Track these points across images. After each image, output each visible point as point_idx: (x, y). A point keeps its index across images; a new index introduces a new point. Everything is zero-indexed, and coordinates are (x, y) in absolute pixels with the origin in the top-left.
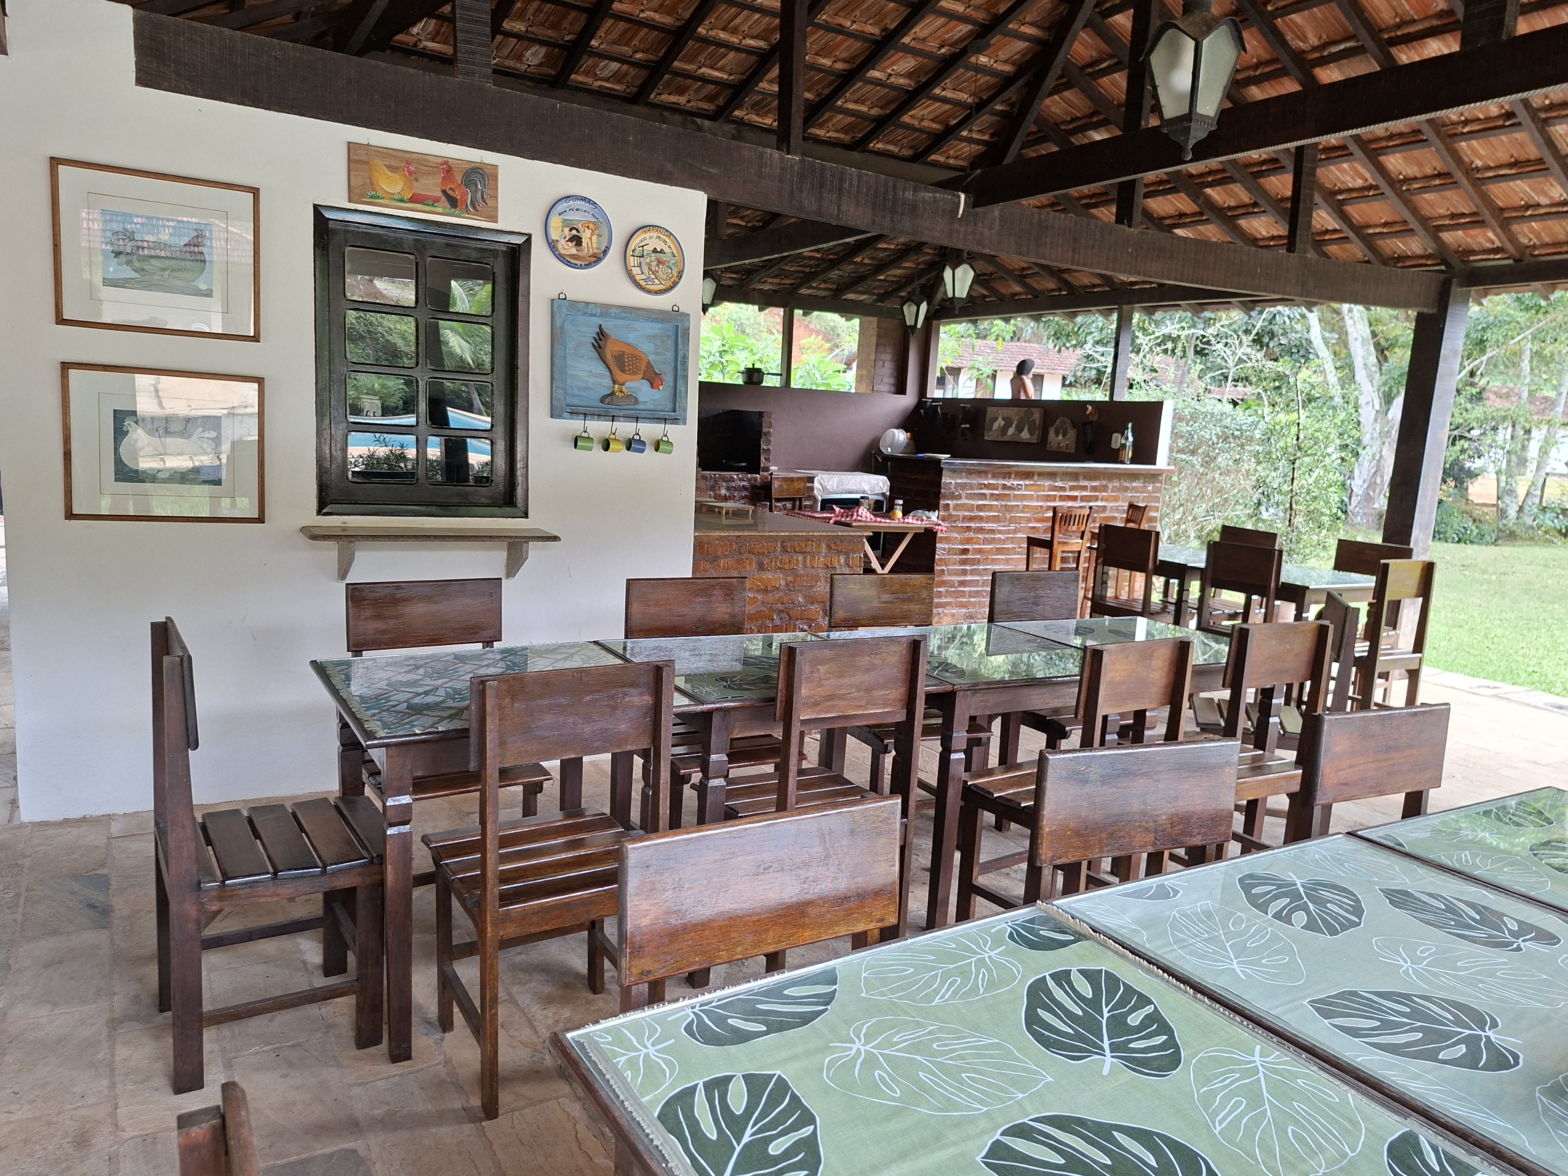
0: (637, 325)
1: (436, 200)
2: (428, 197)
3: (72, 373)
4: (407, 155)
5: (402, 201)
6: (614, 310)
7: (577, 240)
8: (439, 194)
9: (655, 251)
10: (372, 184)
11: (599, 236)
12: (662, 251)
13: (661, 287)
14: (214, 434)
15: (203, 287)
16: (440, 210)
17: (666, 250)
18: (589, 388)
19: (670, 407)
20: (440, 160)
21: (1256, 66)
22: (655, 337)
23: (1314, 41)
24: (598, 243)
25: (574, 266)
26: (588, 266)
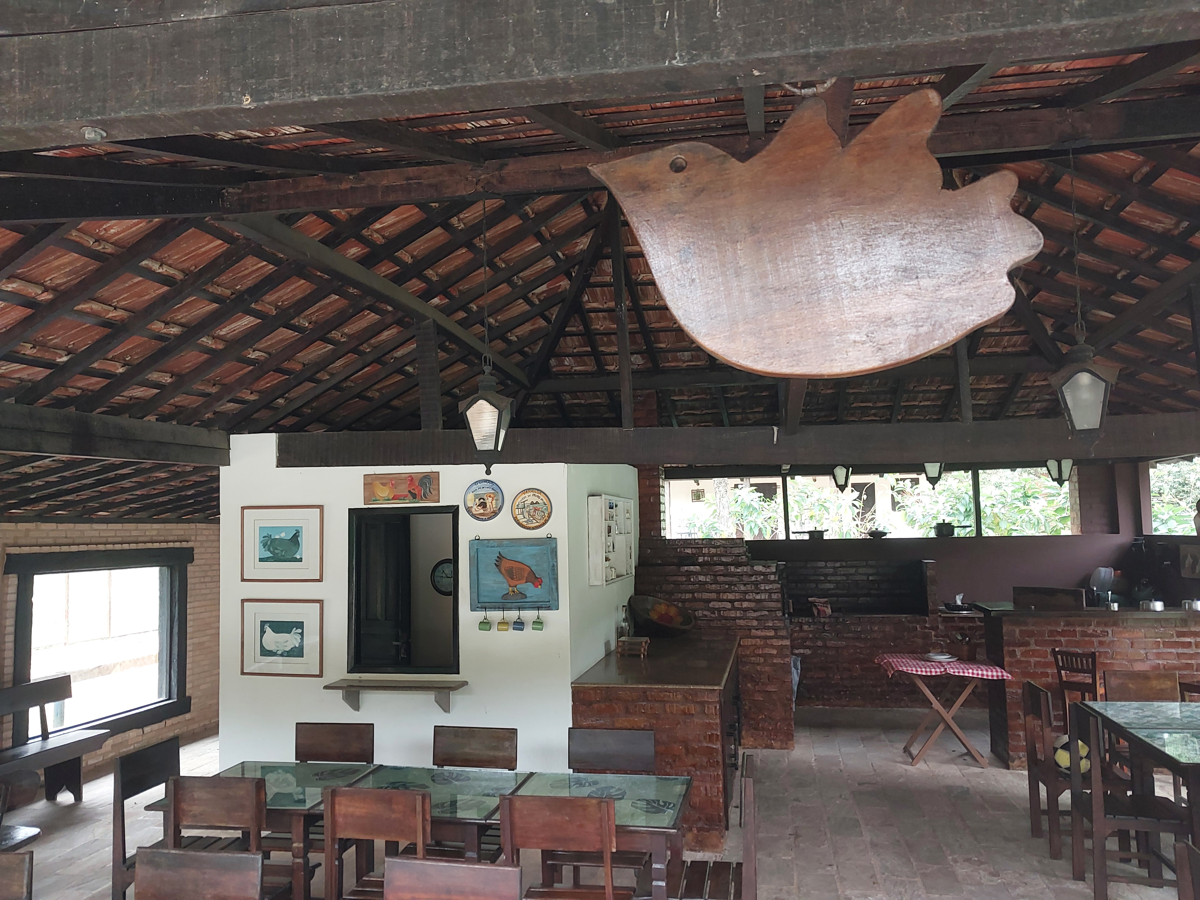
0: (524, 549)
1: (406, 496)
2: (401, 496)
3: (246, 605)
4: (391, 476)
5: (388, 500)
6: (505, 542)
7: (483, 505)
8: (407, 493)
9: (532, 503)
10: (374, 493)
11: (497, 500)
12: (537, 503)
13: (538, 524)
14: (300, 631)
15: (298, 557)
16: (408, 501)
17: (540, 501)
18: (494, 591)
20: (409, 475)
22: (535, 555)
24: (496, 504)
25: (482, 520)
26: (489, 519)
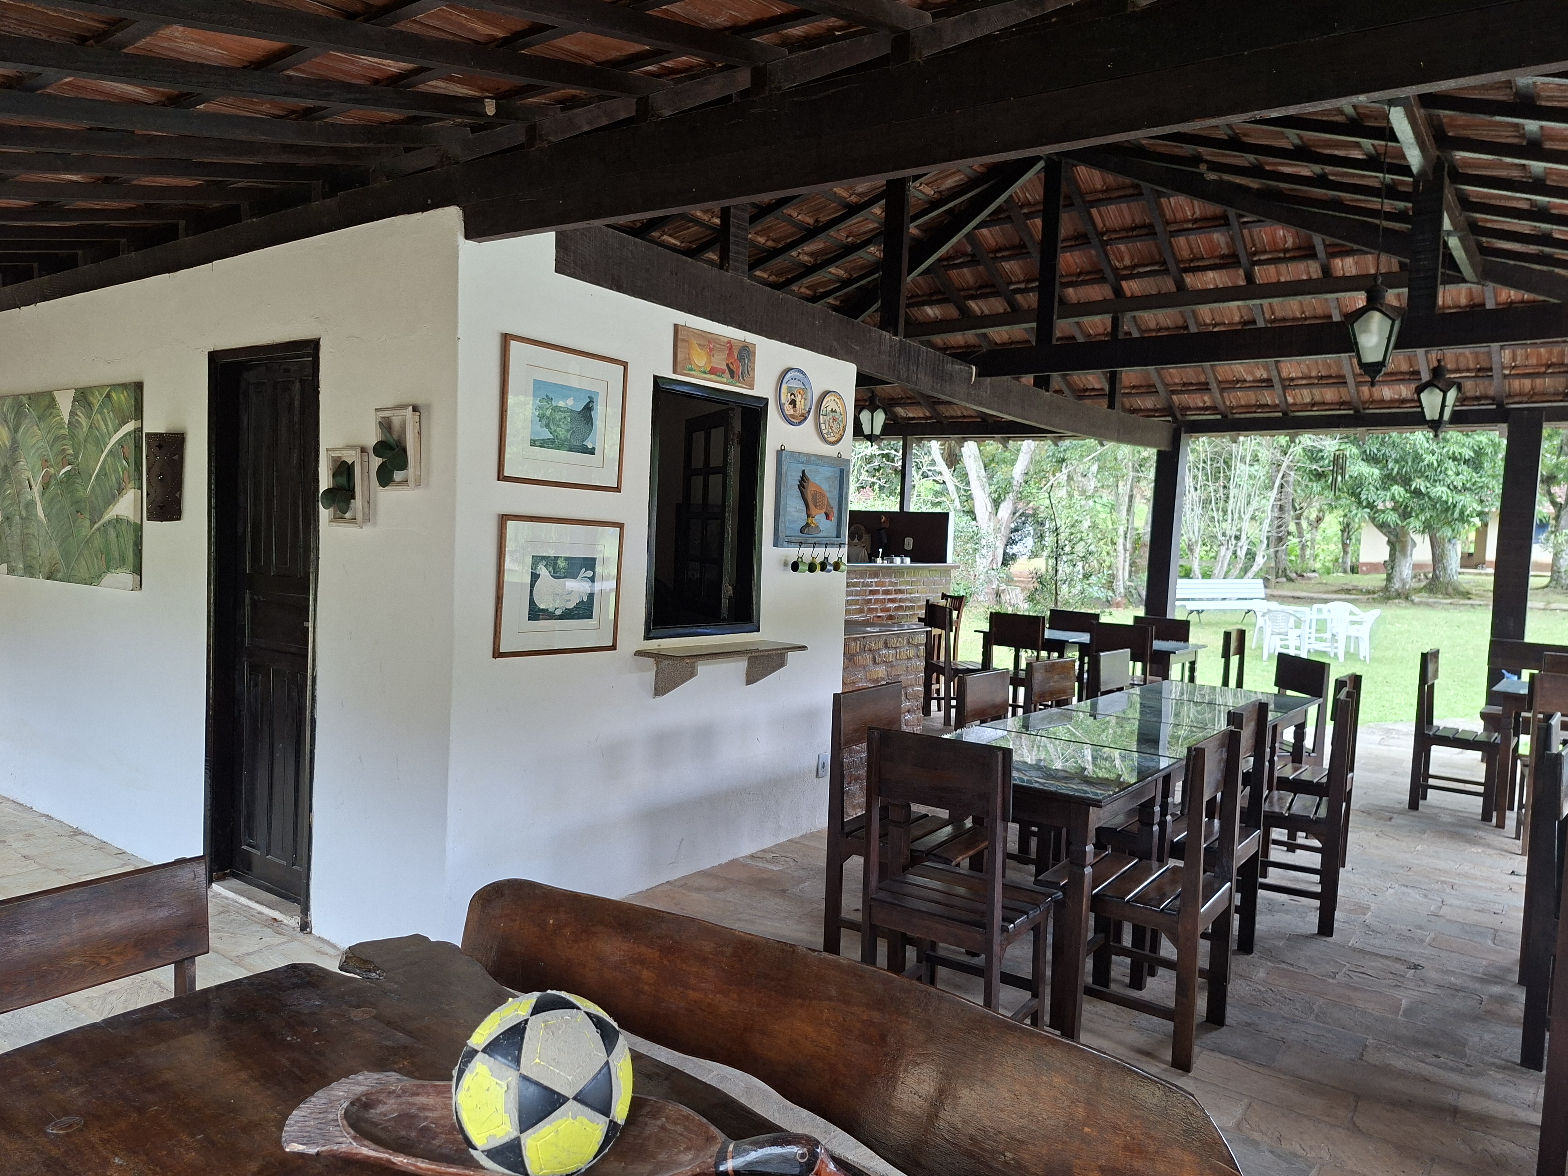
0: (821, 469)
1: (723, 372)
2: (718, 370)
3: (510, 524)
4: (709, 336)
5: (705, 373)
6: (813, 458)
7: (793, 403)
8: (725, 367)
9: (832, 411)
10: (689, 359)
11: (805, 399)
12: (835, 411)
13: (835, 439)
14: (590, 574)
15: (590, 446)
16: (725, 380)
17: (838, 410)
18: (795, 521)
19: (835, 534)
20: (726, 340)
21: (1079, 274)
22: (830, 478)
23: (1127, 262)
24: (805, 405)
25: (791, 424)
26: (800, 423)
